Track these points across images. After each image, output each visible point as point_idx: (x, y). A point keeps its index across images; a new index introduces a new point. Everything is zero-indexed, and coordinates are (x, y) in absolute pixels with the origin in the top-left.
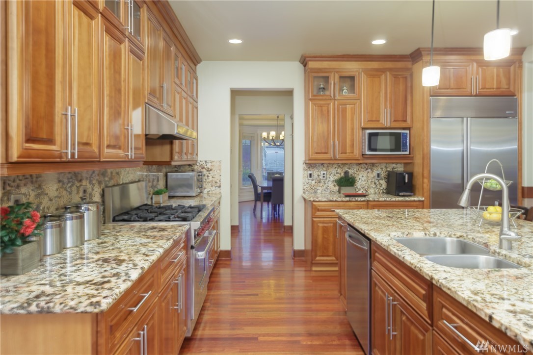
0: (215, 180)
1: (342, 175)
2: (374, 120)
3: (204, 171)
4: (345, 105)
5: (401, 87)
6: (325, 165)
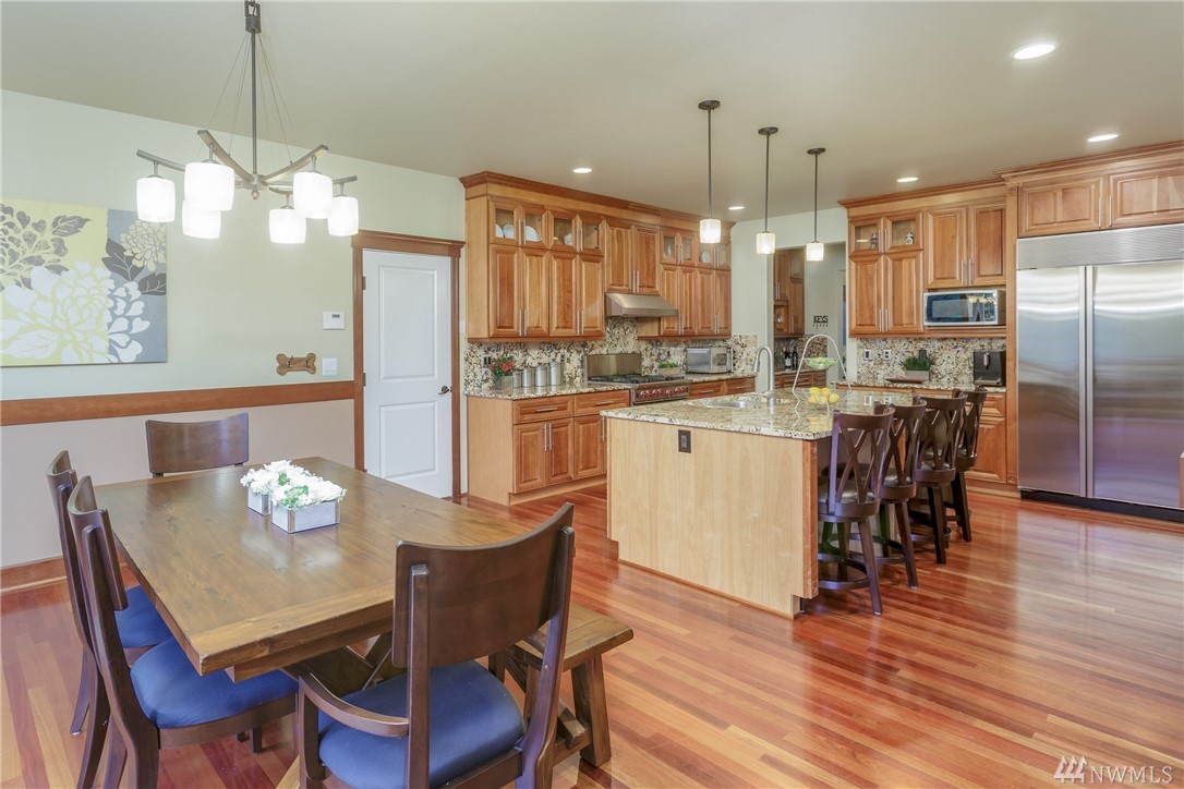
1: (916, 354)
2: (946, 276)
3: (738, 348)
4: (901, 260)
5: (992, 225)
6: (890, 342)
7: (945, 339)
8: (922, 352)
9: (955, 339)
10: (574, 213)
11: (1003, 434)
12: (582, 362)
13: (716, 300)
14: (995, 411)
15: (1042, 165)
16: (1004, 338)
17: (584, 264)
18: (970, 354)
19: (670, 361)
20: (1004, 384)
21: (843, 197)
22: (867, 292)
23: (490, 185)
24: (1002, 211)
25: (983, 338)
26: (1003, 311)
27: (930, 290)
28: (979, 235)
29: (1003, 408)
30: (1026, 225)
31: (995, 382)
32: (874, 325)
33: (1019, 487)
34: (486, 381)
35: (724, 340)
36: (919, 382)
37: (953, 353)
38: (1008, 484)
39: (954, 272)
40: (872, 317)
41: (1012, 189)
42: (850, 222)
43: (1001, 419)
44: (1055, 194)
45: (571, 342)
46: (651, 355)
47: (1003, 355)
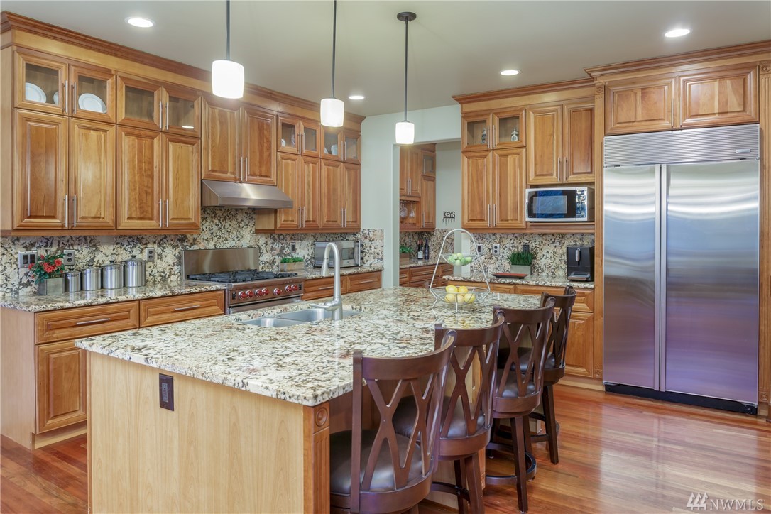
0: (377, 251)
1: (520, 249)
2: (544, 173)
3: (367, 242)
4: (507, 156)
5: (584, 124)
6: (498, 236)
7: (545, 234)
8: (526, 247)
9: (553, 235)
10: (158, 84)
11: (591, 329)
12: (180, 258)
13: (345, 193)
14: (584, 306)
15: (625, 65)
16: (593, 234)
17: (171, 145)
18: (565, 249)
19: (295, 256)
20: (592, 279)
21: (458, 93)
22: (478, 187)
23: (17, 32)
24: (591, 111)
25: (576, 234)
26: (592, 208)
27: (532, 187)
28: (572, 133)
29: (592, 304)
30: (612, 124)
31: (584, 277)
32: (483, 220)
33: (604, 381)
34: (26, 285)
35: (354, 234)
36: (521, 278)
37: (551, 248)
38: (595, 378)
39: (552, 169)
40: (481, 212)
41: (599, 87)
42: (463, 118)
43: (590, 315)
44: (636, 93)
45: (163, 236)
46: (272, 249)
47: (592, 250)
